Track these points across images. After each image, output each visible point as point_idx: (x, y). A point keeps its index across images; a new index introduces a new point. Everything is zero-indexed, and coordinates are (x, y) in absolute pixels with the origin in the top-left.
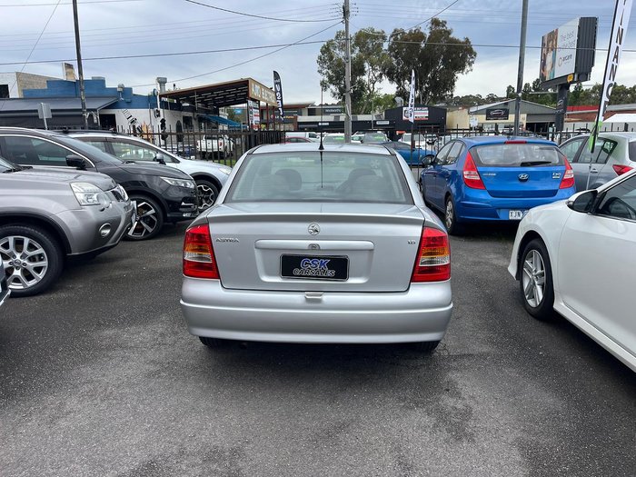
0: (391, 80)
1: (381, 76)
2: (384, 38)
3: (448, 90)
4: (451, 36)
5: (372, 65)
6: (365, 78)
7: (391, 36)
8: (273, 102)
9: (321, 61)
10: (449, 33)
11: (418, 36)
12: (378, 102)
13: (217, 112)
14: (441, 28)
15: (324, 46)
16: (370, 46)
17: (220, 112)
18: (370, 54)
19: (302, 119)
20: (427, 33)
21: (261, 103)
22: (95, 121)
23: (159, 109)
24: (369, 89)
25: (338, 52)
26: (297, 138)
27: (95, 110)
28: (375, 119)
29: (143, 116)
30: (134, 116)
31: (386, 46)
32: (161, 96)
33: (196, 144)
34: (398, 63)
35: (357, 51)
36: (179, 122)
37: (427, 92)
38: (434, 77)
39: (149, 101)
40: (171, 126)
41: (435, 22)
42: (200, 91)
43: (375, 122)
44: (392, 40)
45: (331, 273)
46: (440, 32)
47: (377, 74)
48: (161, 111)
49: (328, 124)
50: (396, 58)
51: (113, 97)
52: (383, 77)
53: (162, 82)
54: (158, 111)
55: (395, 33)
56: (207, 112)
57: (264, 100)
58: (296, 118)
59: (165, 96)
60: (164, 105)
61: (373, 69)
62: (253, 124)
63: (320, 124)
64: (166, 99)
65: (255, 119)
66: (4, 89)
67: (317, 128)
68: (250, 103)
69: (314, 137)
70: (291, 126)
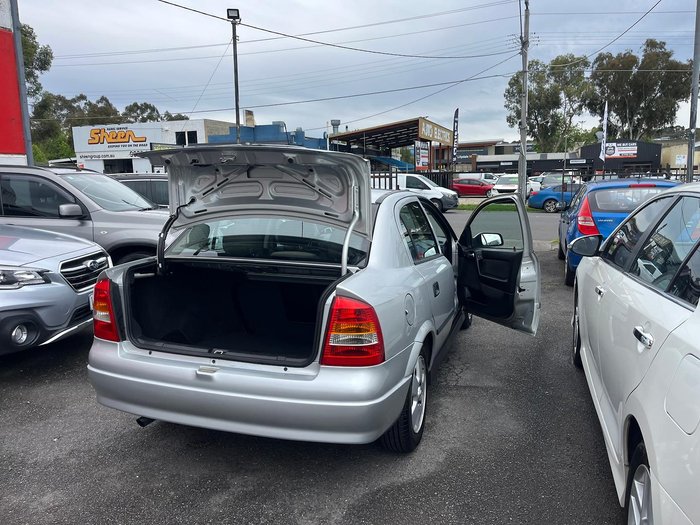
0: (593, 111)
1: (580, 107)
2: (586, 64)
3: (667, 121)
4: (671, 59)
5: (568, 95)
6: (560, 111)
7: (595, 62)
8: (448, 141)
9: (509, 94)
10: (669, 55)
11: (628, 60)
12: (578, 138)
13: (388, 153)
14: (658, 50)
15: (513, 79)
16: (568, 74)
17: (393, 154)
18: (567, 84)
19: (481, 158)
20: (641, 57)
21: (433, 143)
24: (565, 123)
25: (529, 84)
26: (469, 180)
28: (568, 157)
31: (587, 74)
32: (331, 139)
34: (603, 93)
35: (552, 81)
37: (639, 125)
38: (647, 107)
39: (319, 145)
41: (651, 44)
42: (370, 133)
43: (568, 160)
44: (596, 65)
46: (657, 55)
47: (576, 106)
49: (511, 164)
50: (600, 86)
52: (584, 110)
53: (336, 124)
55: (600, 58)
56: (378, 154)
57: (437, 140)
58: (475, 157)
59: (335, 138)
60: (334, 148)
61: (570, 100)
62: (420, 165)
63: (502, 164)
64: (336, 142)
65: (422, 160)
66: (193, 135)
67: (497, 168)
68: (418, 144)
69: (491, 178)
70: (470, 167)
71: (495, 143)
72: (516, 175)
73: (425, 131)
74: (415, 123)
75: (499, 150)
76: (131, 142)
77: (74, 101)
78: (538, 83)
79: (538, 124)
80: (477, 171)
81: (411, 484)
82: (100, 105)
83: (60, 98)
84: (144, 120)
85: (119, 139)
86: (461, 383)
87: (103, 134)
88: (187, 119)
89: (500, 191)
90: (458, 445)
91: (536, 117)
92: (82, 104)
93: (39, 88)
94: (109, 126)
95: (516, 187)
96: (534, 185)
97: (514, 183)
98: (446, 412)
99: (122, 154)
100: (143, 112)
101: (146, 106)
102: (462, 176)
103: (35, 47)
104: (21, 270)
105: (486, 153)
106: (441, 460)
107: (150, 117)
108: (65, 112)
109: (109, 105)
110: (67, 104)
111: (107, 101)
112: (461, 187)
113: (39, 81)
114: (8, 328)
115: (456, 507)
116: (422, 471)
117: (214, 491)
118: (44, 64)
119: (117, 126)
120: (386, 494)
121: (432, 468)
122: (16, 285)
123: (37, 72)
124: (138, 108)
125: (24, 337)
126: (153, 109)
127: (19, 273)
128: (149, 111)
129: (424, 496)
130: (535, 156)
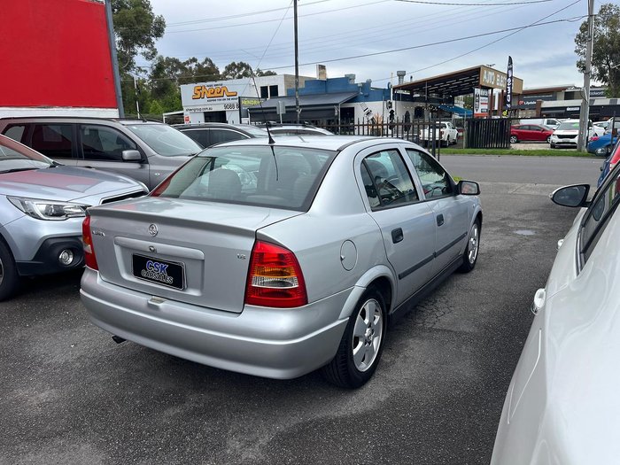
9: (581, 39)
13: (451, 101)
15: (584, 23)
17: (456, 101)
19: (546, 104)
21: (495, 90)
22: (336, 114)
23: (392, 100)
25: (601, 27)
26: (529, 126)
27: (337, 104)
29: (377, 109)
30: (370, 109)
32: (394, 89)
33: (419, 133)
36: (407, 113)
39: (383, 94)
40: (399, 116)
42: (432, 82)
45: (170, 279)
48: (394, 102)
49: (577, 109)
51: (353, 92)
53: (401, 75)
54: (390, 103)
56: (441, 101)
57: (499, 87)
58: (540, 103)
59: (398, 88)
60: (397, 97)
62: (479, 112)
63: (568, 109)
64: (400, 92)
65: (481, 107)
66: (274, 89)
67: (563, 113)
68: (478, 91)
69: (554, 123)
70: (534, 113)
71: (565, 89)
72: (578, 121)
73: (486, 78)
74: (476, 72)
75: (569, 96)
76: (225, 97)
77: (187, 63)
78: (611, 27)
79: (609, 68)
80: (541, 117)
81: (344, 419)
82: (205, 66)
83: (176, 61)
84: (240, 77)
85: (216, 94)
86: (437, 326)
87: (203, 90)
88: (275, 74)
89: (560, 137)
90: (407, 386)
91: (608, 61)
92: (193, 66)
93: (155, 52)
94: (209, 83)
95: (577, 132)
96: (598, 130)
97: (575, 129)
98: (408, 352)
99: (217, 107)
100: (239, 71)
101: (242, 65)
102: (523, 122)
103: (152, 17)
104: (68, 205)
105: (554, 99)
106: (382, 400)
107: (245, 75)
108: (179, 72)
109: (212, 65)
110: (180, 66)
111: (210, 61)
112: (520, 133)
113: (155, 46)
114: (56, 251)
115: (376, 448)
116: (359, 408)
117: (171, 404)
118: (159, 32)
119: (214, 83)
120: (316, 426)
121: (369, 406)
122: (64, 218)
123: (153, 39)
124: (236, 67)
125: (71, 259)
126: (248, 67)
127: (68, 208)
128: (244, 69)
129: (351, 433)
130: (605, 101)
